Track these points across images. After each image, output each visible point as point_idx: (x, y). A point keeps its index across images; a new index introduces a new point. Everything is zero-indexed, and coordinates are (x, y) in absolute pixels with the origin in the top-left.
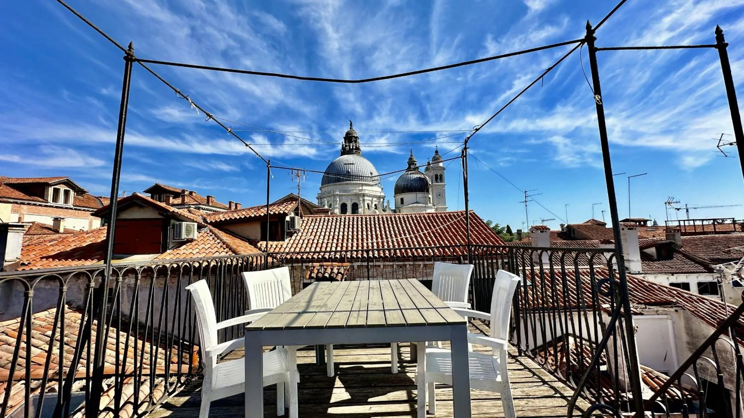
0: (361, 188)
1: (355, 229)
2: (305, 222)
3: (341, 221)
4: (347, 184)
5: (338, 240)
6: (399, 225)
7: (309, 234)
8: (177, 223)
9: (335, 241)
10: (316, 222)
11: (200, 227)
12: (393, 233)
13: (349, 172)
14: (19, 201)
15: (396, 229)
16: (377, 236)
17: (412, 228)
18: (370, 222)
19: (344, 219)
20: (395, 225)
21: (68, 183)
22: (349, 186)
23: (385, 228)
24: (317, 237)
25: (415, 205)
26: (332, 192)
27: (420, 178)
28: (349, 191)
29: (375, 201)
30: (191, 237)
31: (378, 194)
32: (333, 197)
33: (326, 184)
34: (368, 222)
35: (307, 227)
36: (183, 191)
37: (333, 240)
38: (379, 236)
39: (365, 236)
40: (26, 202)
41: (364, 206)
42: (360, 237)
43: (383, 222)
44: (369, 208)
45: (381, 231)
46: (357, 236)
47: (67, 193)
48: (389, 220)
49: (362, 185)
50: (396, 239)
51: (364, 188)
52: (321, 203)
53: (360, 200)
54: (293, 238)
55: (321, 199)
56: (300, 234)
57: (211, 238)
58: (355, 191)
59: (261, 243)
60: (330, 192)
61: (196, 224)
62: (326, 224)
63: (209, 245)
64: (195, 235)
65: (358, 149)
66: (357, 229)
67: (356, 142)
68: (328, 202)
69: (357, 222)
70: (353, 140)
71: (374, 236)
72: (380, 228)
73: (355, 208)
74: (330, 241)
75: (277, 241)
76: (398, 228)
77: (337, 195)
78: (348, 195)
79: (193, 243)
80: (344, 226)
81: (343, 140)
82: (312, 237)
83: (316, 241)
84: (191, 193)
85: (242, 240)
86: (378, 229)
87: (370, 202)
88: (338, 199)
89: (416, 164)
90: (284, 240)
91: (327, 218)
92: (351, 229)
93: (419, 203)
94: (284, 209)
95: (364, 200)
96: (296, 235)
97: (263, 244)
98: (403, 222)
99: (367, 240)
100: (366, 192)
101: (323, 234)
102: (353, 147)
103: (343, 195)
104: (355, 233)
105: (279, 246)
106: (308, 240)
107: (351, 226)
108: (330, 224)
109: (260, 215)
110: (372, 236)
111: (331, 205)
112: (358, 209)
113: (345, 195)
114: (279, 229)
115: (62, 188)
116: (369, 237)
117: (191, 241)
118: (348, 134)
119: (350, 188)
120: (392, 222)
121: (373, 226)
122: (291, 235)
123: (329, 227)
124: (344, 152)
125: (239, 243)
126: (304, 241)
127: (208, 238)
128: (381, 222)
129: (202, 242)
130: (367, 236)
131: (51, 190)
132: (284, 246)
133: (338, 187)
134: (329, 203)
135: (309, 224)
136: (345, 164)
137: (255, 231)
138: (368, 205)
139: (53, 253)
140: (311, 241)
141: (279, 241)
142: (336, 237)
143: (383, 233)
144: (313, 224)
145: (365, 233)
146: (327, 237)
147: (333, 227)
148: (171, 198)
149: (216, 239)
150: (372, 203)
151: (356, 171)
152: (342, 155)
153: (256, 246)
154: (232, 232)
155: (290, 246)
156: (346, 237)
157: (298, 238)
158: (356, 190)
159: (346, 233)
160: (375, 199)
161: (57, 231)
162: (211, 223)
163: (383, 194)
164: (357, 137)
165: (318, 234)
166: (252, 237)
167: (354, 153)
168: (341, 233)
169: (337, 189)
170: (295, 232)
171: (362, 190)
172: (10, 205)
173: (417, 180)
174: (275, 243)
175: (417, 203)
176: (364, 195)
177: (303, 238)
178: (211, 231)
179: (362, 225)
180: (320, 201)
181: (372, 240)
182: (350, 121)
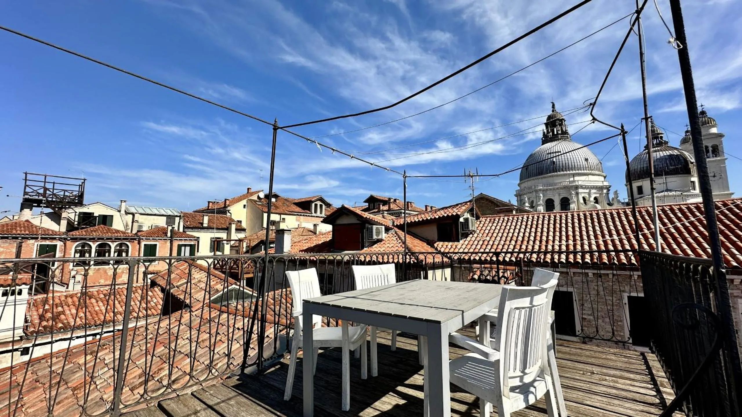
0: (572, 179)
1: (539, 230)
2: (483, 223)
3: (522, 221)
4: (553, 176)
5: (516, 242)
6: (603, 224)
7: (485, 235)
8: (370, 226)
9: (513, 243)
10: (494, 222)
11: (387, 229)
12: (591, 233)
13: (554, 162)
14: (299, 214)
15: (597, 228)
16: (567, 236)
17: (623, 226)
18: (561, 221)
19: (526, 218)
20: (596, 224)
21: (321, 200)
22: (554, 178)
23: (580, 228)
24: (493, 239)
25: (666, 193)
26: (533, 187)
27: (671, 155)
28: (556, 184)
29: (595, 193)
30: (380, 237)
31: (600, 184)
32: (534, 193)
33: (525, 179)
34: (558, 221)
35: (484, 228)
36: (390, 199)
37: (510, 242)
38: (571, 238)
39: (551, 238)
40: (302, 214)
41: (578, 200)
42: (544, 238)
43: (579, 220)
44: (585, 203)
45: (574, 232)
46: (541, 237)
47: (321, 206)
48: (589, 217)
49: (574, 175)
50: (596, 242)
51: (576, 178)
52: (521, 200)
53: (571, 194)
54: (469, 239)
55: (520, 196)
56: (476, 235)
57: (395, 239)
58: (566, 184)
59: (437, 243)
60: (530, 188)
61: (383, 227)
62: (504, 224)
63: (392, 245)
64: (384, 236)
65: (564, 133)
66: (542, 229)
67: (561, 125)
68: (529, 199)
69: (543, 222)
70: (557, 124)
71: (564, 238)
72: (573, 228)
73: (565, 204)
74: (508, 243)
75: (452, 242)
76: (601, 227)
77: (540, 190)
78: (554, 189)
79: (382, 243)
80: (526, 226)
81: (544, 127)
82: (488, 238)
83: (491, 243)
84: (395, 200)
85: (421, 240)
86: (570, 229)
87: (587, 196)
88: (541, 195)
89: (661, 137)
90: (459, 241)
91: (506, 218)
92: (533, 230)
93: (671, 191)
94: (456, 211)
95: (577, 194)
96: (471, 236)
97: (439, 245)
98: (610, 219)
99: (554, 242)
100: (580, 183)
101: (500, 235)
102: (557, 132)
103: (547, 190)
104: (539, 234)
105: (454, 247)
106: (484, 241)
107: (534, 226)
108: (509, 224)
109: (435, 218)
110: (560, 237)
111: (532, 202)
112: (569, 204)
113: (550, 189)
114: (454, 230)
115: (319, 203)
116: (557, 238)
117: (379, 241)
118: (549, 117)
119: (557, 180)
120: (592, 219)
121: (564, 225)
122: (466, 236)
123: (508, 227)
124: (546, 139)
125: (417, 243)
126: (478, 241)
127: (393, 238)
128: (576, 221)
129: (388, 242)
130: (554, 237)
131: (313, 205)
132: (459, 247)
133: (540, 180)
134: (531, 200)
135: (486, 225)
136: (548, 154)
137: (432, 232)
138: (584, 199)
139: (305, 248)
140: (486, 243)
141: (454, 241)
142: (515, 238)
143: (577, 233)
144: (490, 225)
145: (551, 234)
146: (504, 239)
147: (513, 227)
148: (381, 206)
149: (398, 239)
150: (590, 196)
151: (563, 160)
152: (542, 145)
153: (432, 246)
154: (414, 234)
155: (464, 246)
156: (526, 239)
157: (473, 239)
158: (566, 182)
159: (527, 234)
160: (593, 191)
161: (315, 233)
162: (397, 226)
163: (606, 184)
164: (563, 119)
165: (495, 235)
166: (430, 238)
167: (560, 139)
168: (521, 234)
169: (540, 184)
170: (471, 233)
171: (574, 181)
172: (295, 217)
173: (666, 159)
174: (451, 243)
175: (667, 190)
176: (577, 187)
177: (478, 239)
178: (396, 233)
179: (548, 225)
180: (519, 199)
181: (560, 242)
182: (552, 103)
